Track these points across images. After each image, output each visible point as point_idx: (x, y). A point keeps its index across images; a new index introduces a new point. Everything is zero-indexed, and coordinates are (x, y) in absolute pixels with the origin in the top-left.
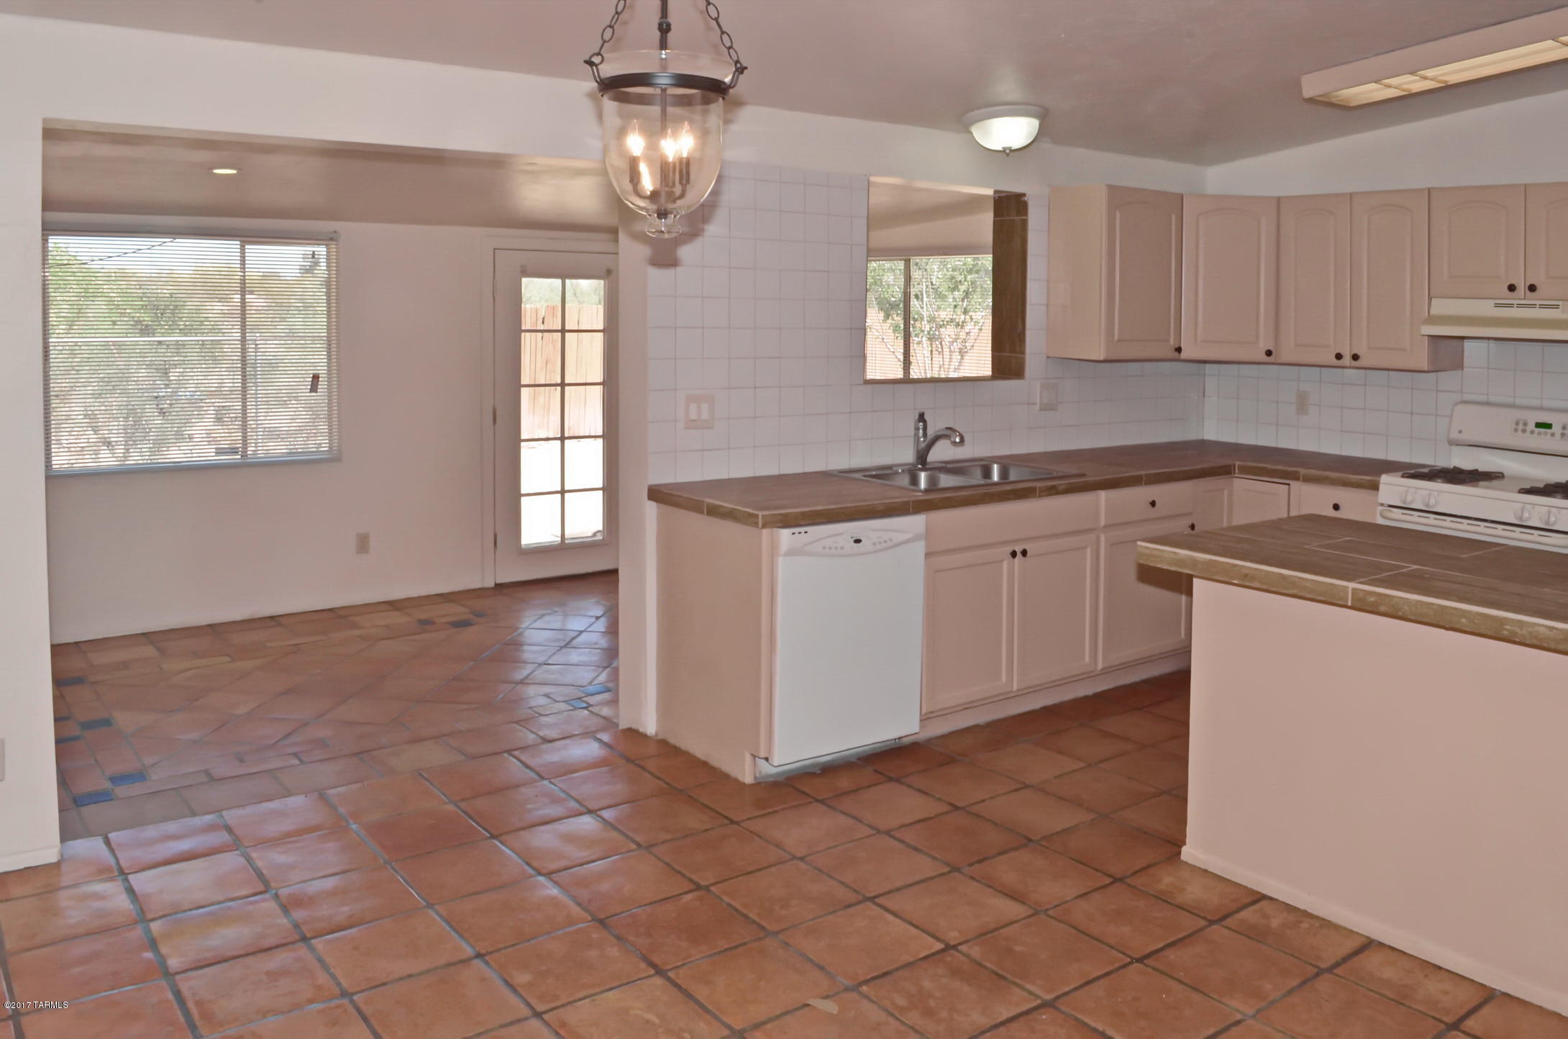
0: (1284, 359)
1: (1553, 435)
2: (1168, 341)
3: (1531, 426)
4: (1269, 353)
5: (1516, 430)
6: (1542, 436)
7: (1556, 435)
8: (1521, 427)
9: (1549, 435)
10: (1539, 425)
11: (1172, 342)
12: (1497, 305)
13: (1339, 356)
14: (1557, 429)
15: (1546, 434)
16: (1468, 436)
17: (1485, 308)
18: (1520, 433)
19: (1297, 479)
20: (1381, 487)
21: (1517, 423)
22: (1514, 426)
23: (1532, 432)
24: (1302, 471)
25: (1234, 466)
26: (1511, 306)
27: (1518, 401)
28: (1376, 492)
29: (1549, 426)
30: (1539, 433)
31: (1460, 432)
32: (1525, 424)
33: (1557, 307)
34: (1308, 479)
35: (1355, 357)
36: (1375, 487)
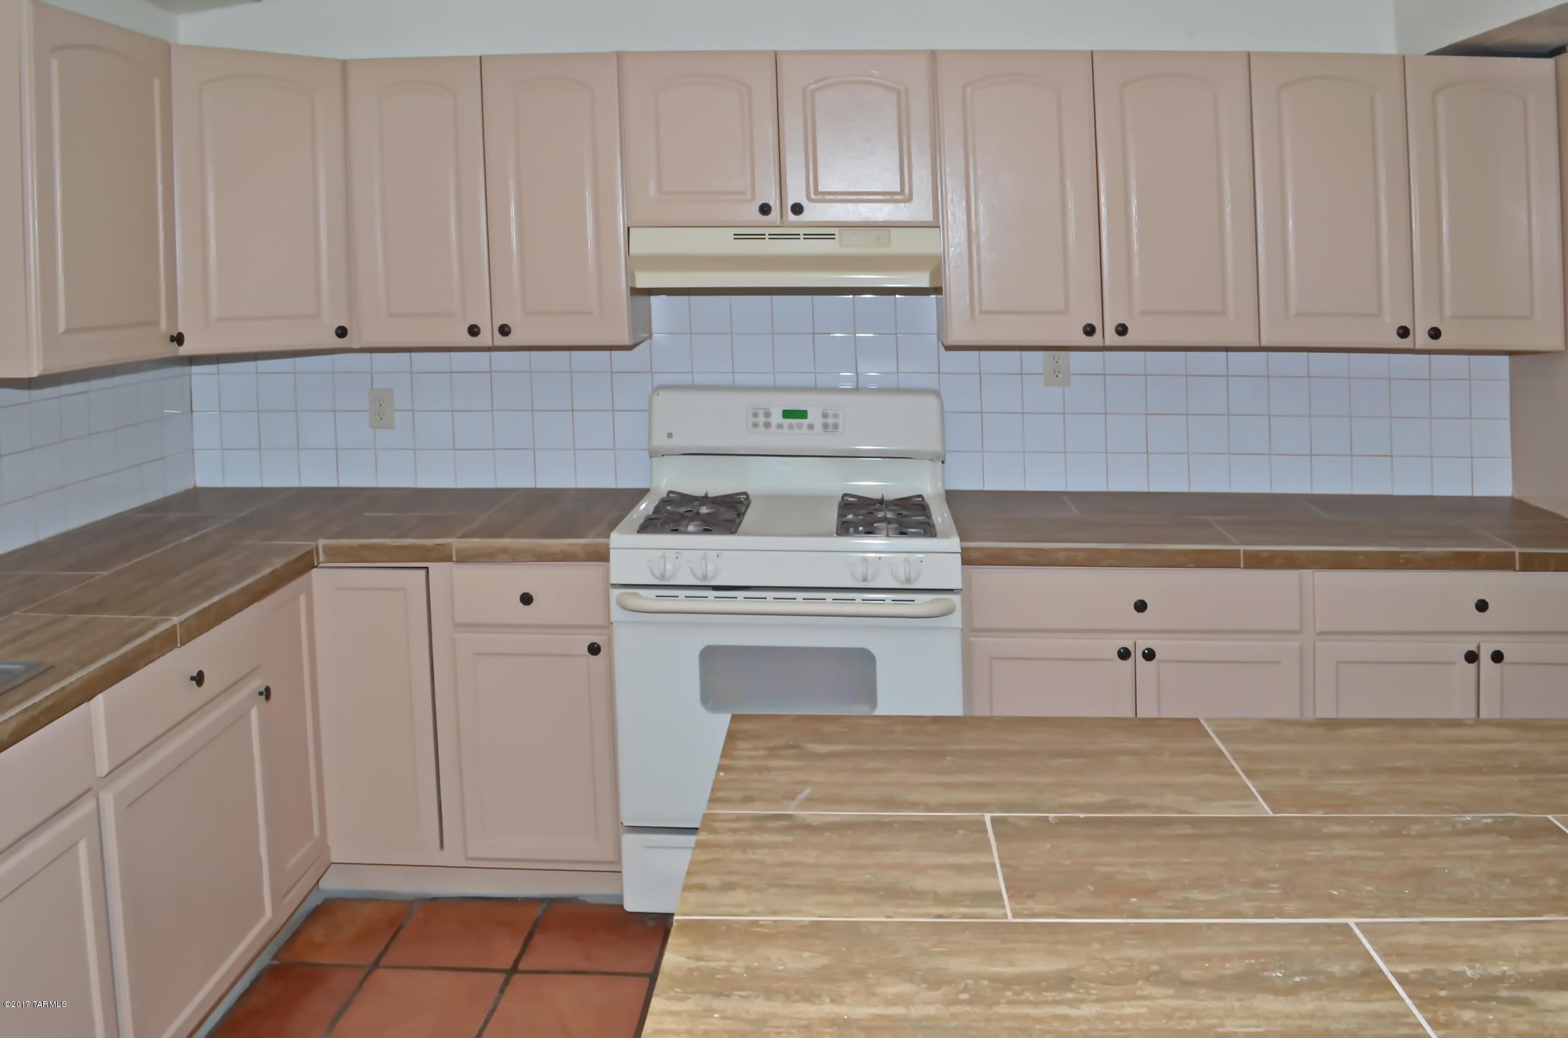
0: (368, 341)
1: (811, 427)
2: (157, 323)
3: (777, 417)
4: (342, 332)
5: (755, 425)
6: (796, 430)
7: (816, 427)
8: (761, 420)
9: (805, 429)
10: (788, 414)
11: (164, 325)
12: (738, 237)
13: (474, 331)
14: (814, 417)
15: (800, 426)
16: (680, 441)
17: (721, 242)
18: (761, 429)
19: (447, 558)
20: (613, 554)
21: (755, 415)
22: (752, 420)
23: (780, 426)
24: (456, 543)
25: (317, 548)
26: (761, 237)
27: (741, 379)
28: (606, 563)
29: (802, 414)
30: (791, 427)
31: (670, 435)
32: (767, 415)
33: (831, 236)
34: (467, 558)
35: (504, 330)
36: (601, 556)
